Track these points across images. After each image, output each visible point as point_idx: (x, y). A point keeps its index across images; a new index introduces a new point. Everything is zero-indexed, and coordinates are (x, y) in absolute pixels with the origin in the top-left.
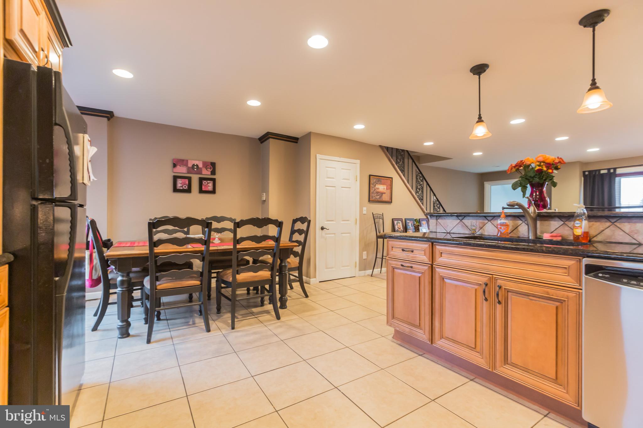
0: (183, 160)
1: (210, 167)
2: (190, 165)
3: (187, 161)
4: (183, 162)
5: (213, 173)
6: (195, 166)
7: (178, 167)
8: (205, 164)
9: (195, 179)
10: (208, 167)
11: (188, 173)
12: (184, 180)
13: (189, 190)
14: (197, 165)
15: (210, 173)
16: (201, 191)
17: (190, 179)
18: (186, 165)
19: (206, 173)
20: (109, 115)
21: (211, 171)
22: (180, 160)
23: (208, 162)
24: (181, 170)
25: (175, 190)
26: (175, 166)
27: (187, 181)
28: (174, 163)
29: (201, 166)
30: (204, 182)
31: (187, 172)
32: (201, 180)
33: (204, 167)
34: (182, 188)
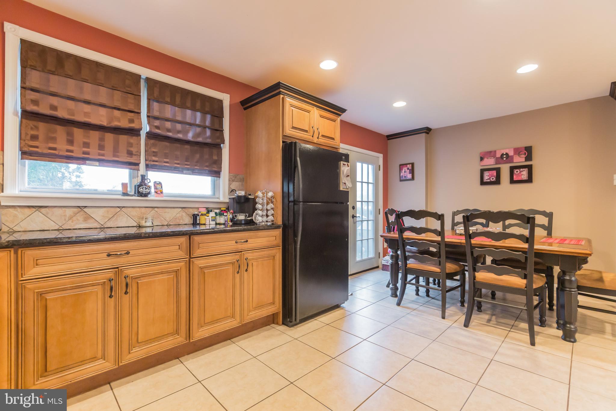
0: (491, 152)
1: (524, 153)
2: (498, 155)
3: (495, 151)
4: (490, 154)
5: (529, 158)
6: (505, 155)
7: (485, 159)
8: (517, 151)
9: (505, 169)
10: (521, 153)
11: (496, 164)
12: (491, 172)
13: (497, 182)
14: (507, 154)
15: (524, 160)
16: (512, 181)
17: (498, 170)
18: (494, 156)
19: (519, 160)
20: (427, 130)
21: (525, 157)
22: (487, 152)
23: (521, 148)
24: (490, 162)
25: (483, 183)
26: (482, 159)
27: (494, 173)
28: (481, 157)
29: (511, 153)
30: (515, 171)
31: (494, 164)
32: (512, 169)
33: (516, 154)
34: (489, 181)
